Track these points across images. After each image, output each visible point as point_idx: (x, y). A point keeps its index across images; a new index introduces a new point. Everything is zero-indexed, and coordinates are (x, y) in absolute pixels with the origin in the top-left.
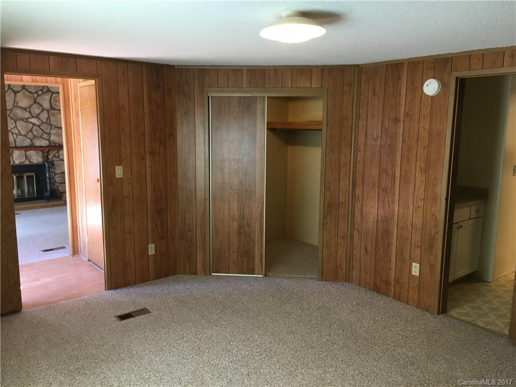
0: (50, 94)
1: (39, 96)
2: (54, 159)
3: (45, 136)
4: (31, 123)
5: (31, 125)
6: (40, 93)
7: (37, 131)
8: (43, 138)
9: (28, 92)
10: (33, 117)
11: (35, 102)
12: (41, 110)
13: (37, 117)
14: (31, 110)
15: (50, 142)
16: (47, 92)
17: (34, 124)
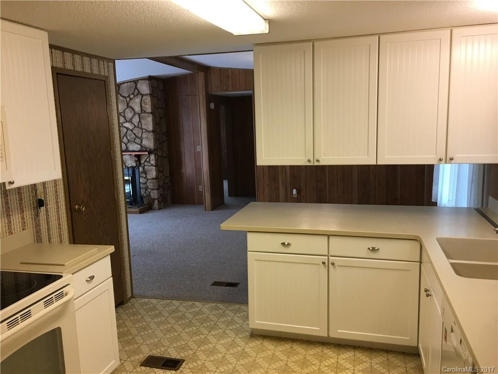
0: (140, 96)
1: (130, 99)
2: (146, 164)
3: (138, 140)
4: (125, 127)
5: (126, 130)
6: (132, 96)
7: (130, 135)
8: (136, 143)
9: (122, 96)
10: (127, 121)
11: (128, 106)
12: (133, 114)
13: (130, 121)
14: (126, 115)
15: (142, 147)
16: (137, 95)
17: (128, 129)
